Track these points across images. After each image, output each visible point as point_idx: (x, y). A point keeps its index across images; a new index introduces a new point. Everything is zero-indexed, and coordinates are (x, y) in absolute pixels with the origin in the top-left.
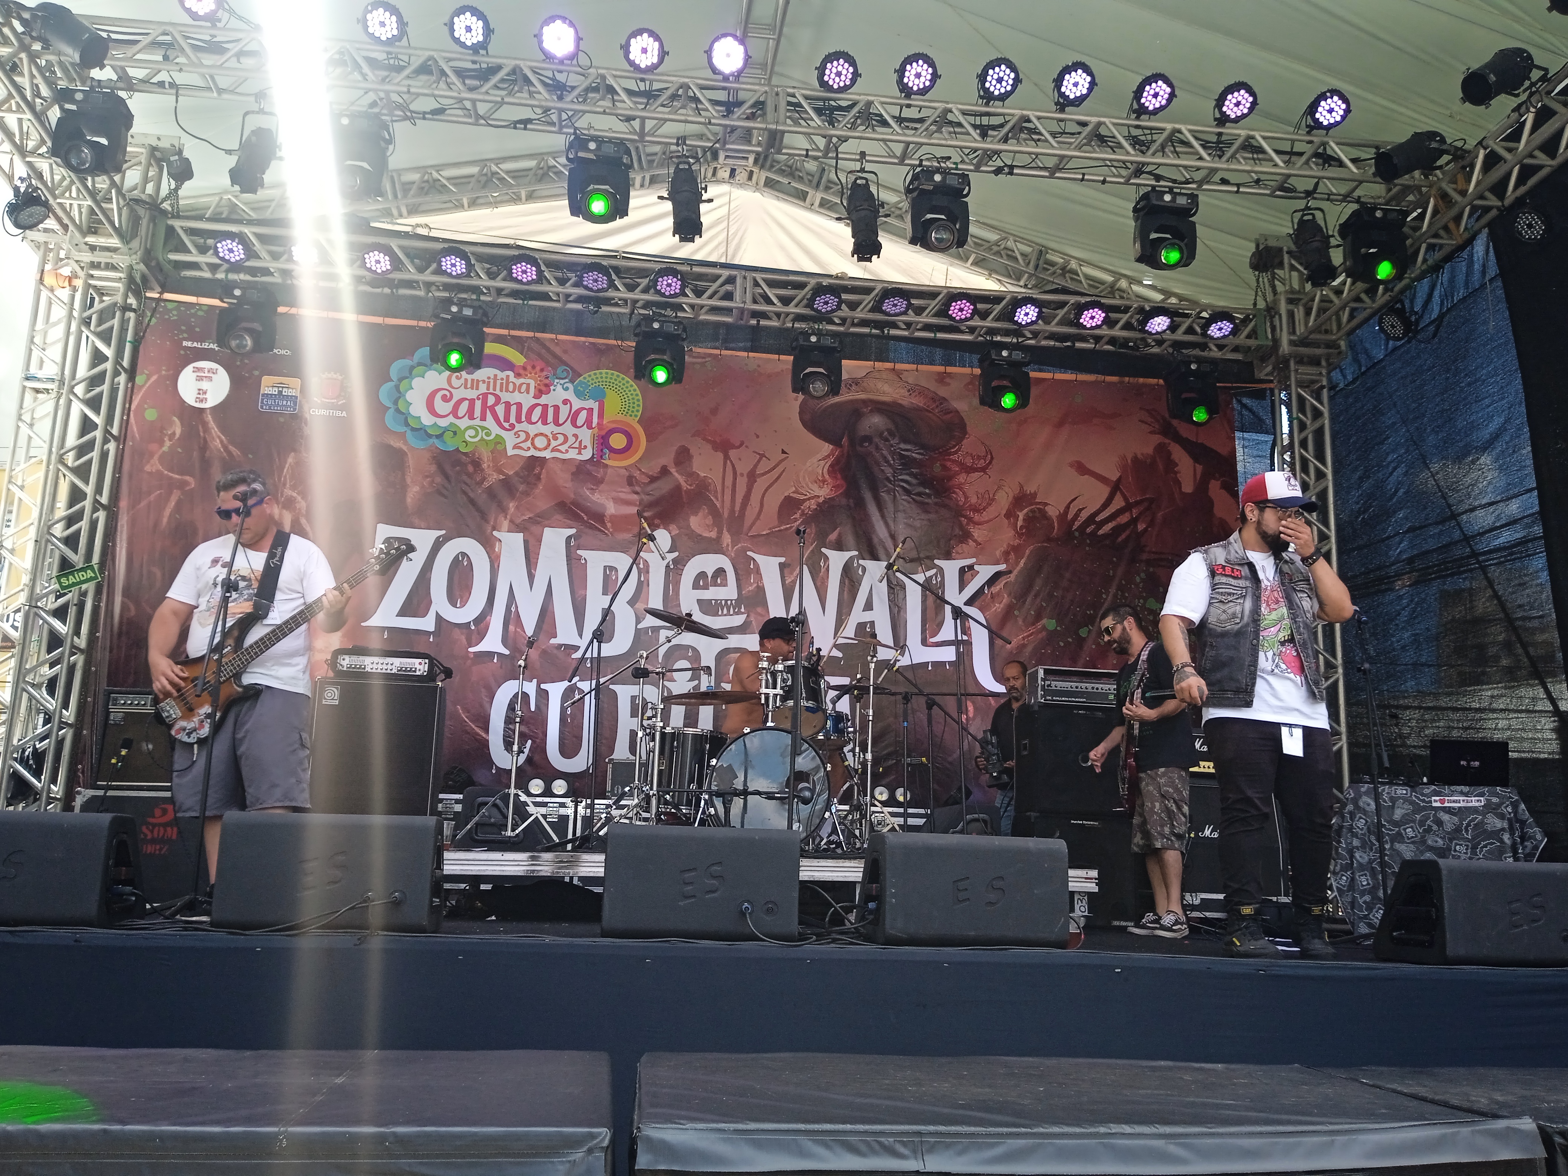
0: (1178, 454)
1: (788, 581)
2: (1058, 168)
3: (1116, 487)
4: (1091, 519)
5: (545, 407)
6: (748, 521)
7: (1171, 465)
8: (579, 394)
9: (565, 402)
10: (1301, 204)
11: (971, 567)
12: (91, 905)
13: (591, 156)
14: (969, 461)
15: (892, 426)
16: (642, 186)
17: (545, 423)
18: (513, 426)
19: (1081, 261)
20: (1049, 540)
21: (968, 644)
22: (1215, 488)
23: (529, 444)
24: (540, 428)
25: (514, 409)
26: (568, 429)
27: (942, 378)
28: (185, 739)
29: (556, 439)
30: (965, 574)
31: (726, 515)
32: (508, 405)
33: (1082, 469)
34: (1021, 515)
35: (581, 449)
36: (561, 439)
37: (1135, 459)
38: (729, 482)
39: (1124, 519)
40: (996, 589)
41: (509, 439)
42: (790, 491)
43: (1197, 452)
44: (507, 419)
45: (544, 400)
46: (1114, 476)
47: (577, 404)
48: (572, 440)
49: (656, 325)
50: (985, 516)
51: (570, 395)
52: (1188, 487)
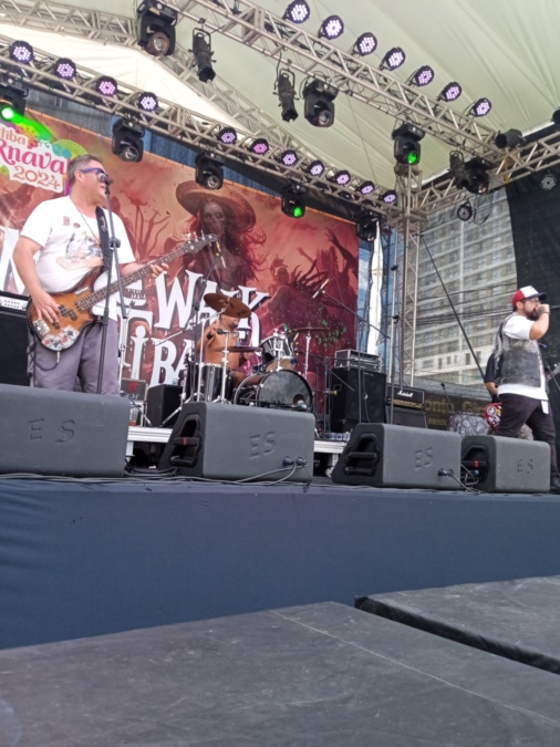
0: (338, 253)
1: (169, 284)
3: (314, 264)
4: (304, 278)
5: (34, 156)
6: (149, 247)
7: (335, 258)
8: (56, 152)
9: (47, 154)
11: (254, 292)
15: (221, 211)
17: (34, 164)
18: (13, 163)
20: (287, 284)
21: (250, 331)
22: (350, 271)
23: (23, 176)
26: (48, 171)
27: (245, 191)
29: (40, 175)
30: (252, 294)
31: (137, 241)
32: (11, 149)
33: (302, 252)
34: (277, 269)
35: (56, 185)
36: (44, 177)
37: (322, 252)
38: (139, 223)
39: (316, 280)
40: (265, 304)
41: (12, 171)
42: (171, 235)
44: (10, 157)
46: (314, 258)
47: (54, 157)
48: (50, 179)
50: (261, 267)
51: (50, 151)
52: (341, 270)
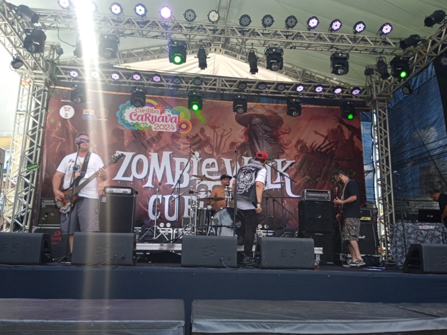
0: (344, 128)
1: (233, 166)
2: (308, 47)
3: (326, 138)
4: (319, 147)
5: (163, 117)
6: (221, 149)
7: (342, 131)
8: (173, 113)
9: (169, 115)
10: (379, 56)
11: (285, 161)
12: (37, 258)
13: (175, 46)
14: (284, 131)
15: (261, 121)
16: (190, 54)
17: (163, 121)
18: (154, 123)
19: (316, 73)
20: (307, 153)
21: (284, 183)
22: (355, 138)
23: (158, 128)
24: (162, 123)
25: (154, 118)
26: (170, 123)
27: (276, 107)
28: (64, 212)
29: (166, 126)
30: (283, 163)
31: (215, 147)
32: (153, 117)
33: (316, 133)
34: (299, 146)
35: (173, 129)
36: (168, 126)
37: (332, 130)
38: (215, 138)
39: (329, 147)
40: (292, 167)
41: (153, 126)
42: (233, 140)
43: (350, 127)
44: (152, 121)
45: (163, 115)
46: (326, 134)
47: (172, 116)
48: (171, 126)
49: (194, 93)
50: (289, 146)
51: (170, 113)
52: (347, 138)
